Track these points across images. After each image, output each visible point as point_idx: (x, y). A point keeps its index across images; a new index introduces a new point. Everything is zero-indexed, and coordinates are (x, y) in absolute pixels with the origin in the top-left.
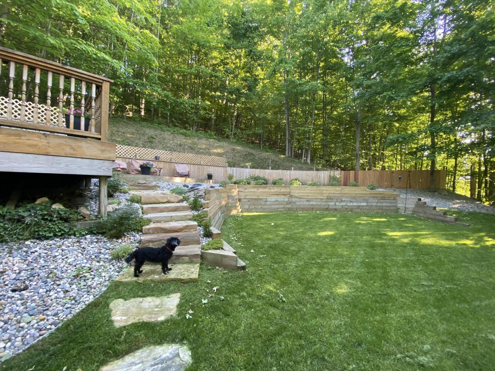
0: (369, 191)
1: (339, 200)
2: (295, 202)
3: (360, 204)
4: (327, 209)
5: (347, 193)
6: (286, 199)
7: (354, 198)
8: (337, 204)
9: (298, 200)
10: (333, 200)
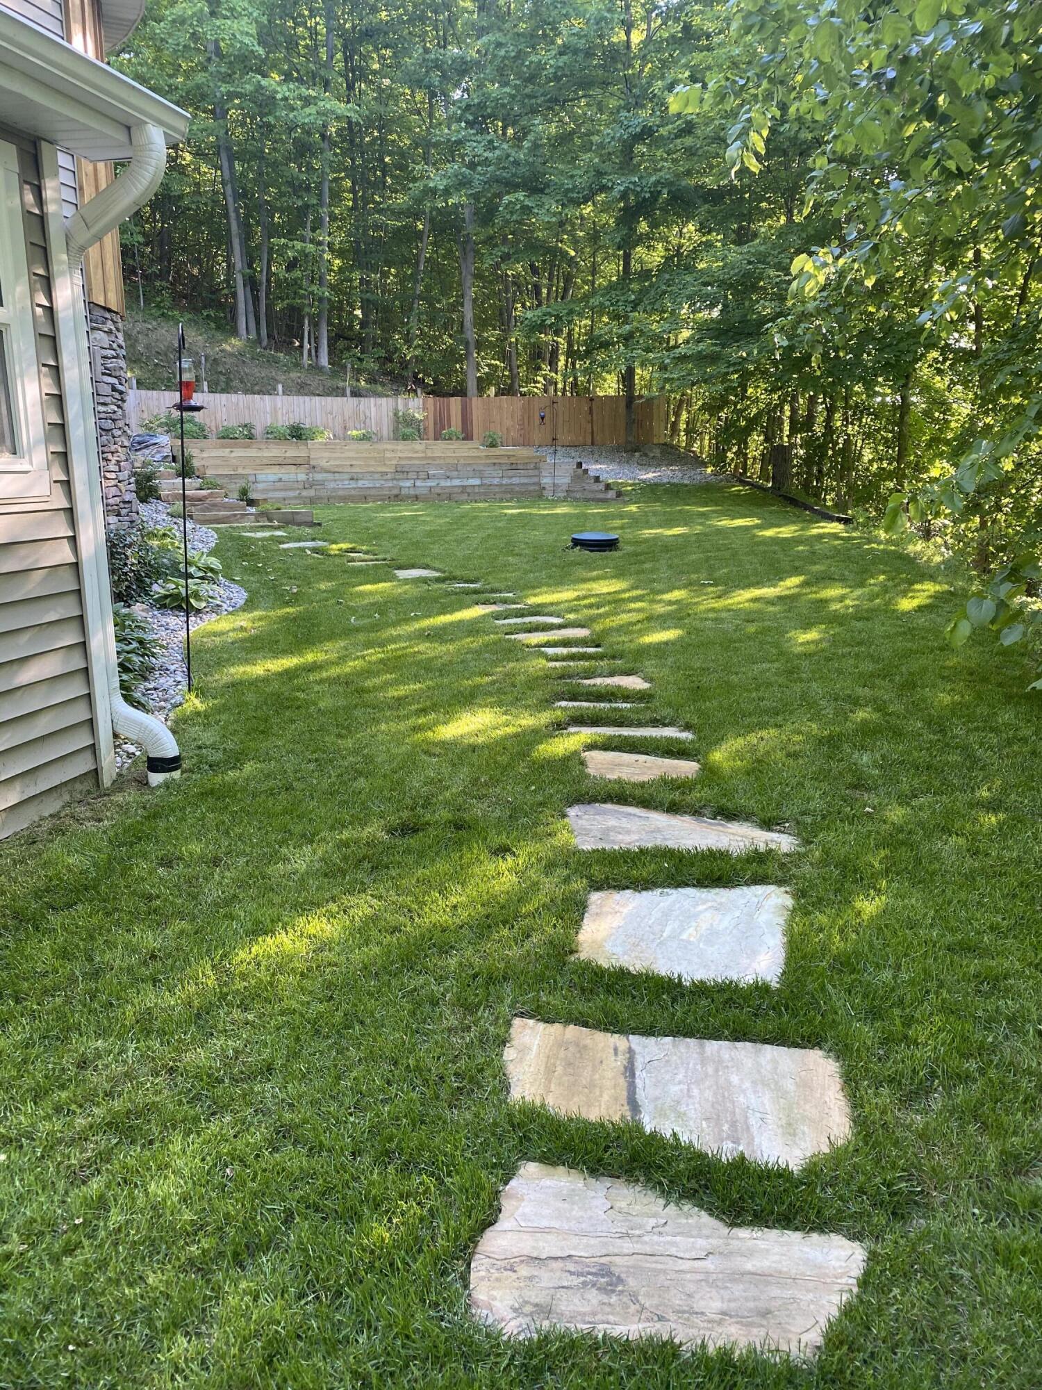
0: (484, 451)
1: (422, 475)
2: (322, 483)
3: (466, 483)
4: (396, 496)
5: (440, 457)
6: (302, 477)
7: (453, 468)
8: (418, 483)
9: (330, 476)
10: (410, 476)
